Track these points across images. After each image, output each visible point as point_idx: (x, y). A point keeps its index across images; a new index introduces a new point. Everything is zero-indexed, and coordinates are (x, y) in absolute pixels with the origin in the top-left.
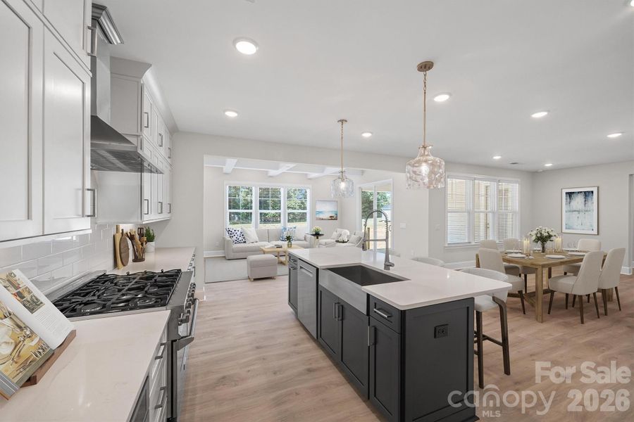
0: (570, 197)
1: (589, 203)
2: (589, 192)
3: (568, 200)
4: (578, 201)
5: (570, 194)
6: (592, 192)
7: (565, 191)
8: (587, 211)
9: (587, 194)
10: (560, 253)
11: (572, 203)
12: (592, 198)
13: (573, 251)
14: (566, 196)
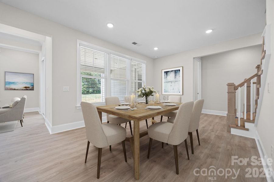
0: (167, 74)
1: (177, 77)
2: (177, 70)
3: (166, 76)
4: (171, 76)
5: (166, 73)
6: (179, 70)
7: (163, 71)
8: (176, 81)
9: (176, 72)
10: (158, 104)
11: (168, 78)
12: (179, 74)
13: (167, 103)
14: (165, 74)
